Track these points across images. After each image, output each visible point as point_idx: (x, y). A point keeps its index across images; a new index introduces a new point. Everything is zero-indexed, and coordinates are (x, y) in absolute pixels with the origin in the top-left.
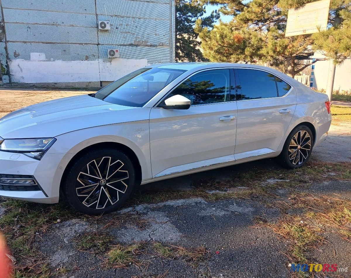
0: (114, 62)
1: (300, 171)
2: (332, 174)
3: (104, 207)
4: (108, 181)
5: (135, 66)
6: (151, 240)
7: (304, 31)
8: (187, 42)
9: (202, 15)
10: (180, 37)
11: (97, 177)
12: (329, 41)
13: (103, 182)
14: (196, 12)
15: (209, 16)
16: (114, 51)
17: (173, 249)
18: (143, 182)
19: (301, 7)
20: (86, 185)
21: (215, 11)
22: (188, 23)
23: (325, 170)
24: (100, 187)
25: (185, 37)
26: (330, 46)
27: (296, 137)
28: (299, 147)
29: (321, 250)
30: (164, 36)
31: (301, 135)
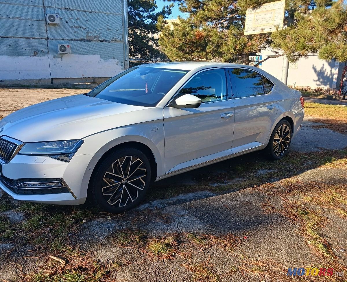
0: (66, 58)
1: (283, 162)
2: (310, 163)
3: (125, 205)
4: (129, 179)
5: (87, 62)
6: (181, 231)
7: (262, 30)
8: (139, 37)
9: (154, 10)
10: (132, 33)
11: (120, 176)
12: (287, 40)
13: (125, 180)
14: (148, 7)
15: (161, 12)
16: (65, 47)
17: (206, 238)
18: (157, 179)
19: (258, 7)
20: (111, 184)
21: (166, 6)
22: (139, 18)
23: (303, 159)
24: (122, 185)
25: (137, 32)
26: (288, 45)
27: (279, 130)
28: (281, 140)
29: (328, 229)
30: (117, 31)
31: (283, 129)
